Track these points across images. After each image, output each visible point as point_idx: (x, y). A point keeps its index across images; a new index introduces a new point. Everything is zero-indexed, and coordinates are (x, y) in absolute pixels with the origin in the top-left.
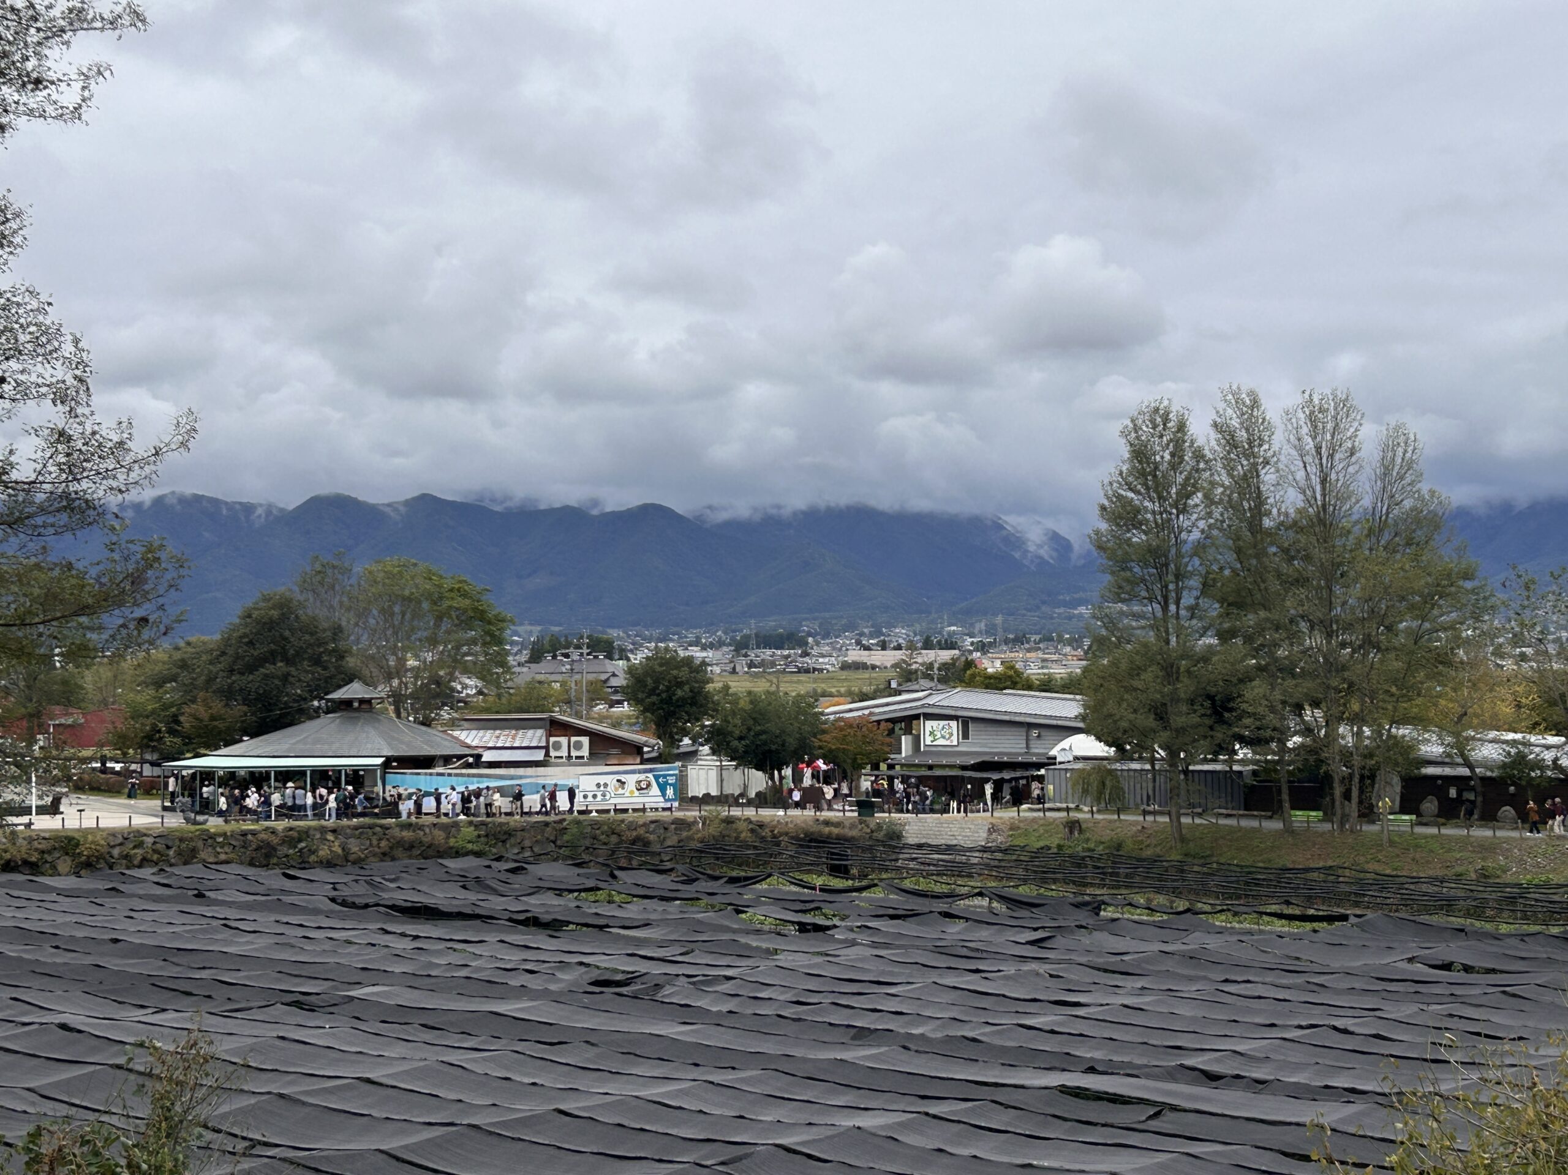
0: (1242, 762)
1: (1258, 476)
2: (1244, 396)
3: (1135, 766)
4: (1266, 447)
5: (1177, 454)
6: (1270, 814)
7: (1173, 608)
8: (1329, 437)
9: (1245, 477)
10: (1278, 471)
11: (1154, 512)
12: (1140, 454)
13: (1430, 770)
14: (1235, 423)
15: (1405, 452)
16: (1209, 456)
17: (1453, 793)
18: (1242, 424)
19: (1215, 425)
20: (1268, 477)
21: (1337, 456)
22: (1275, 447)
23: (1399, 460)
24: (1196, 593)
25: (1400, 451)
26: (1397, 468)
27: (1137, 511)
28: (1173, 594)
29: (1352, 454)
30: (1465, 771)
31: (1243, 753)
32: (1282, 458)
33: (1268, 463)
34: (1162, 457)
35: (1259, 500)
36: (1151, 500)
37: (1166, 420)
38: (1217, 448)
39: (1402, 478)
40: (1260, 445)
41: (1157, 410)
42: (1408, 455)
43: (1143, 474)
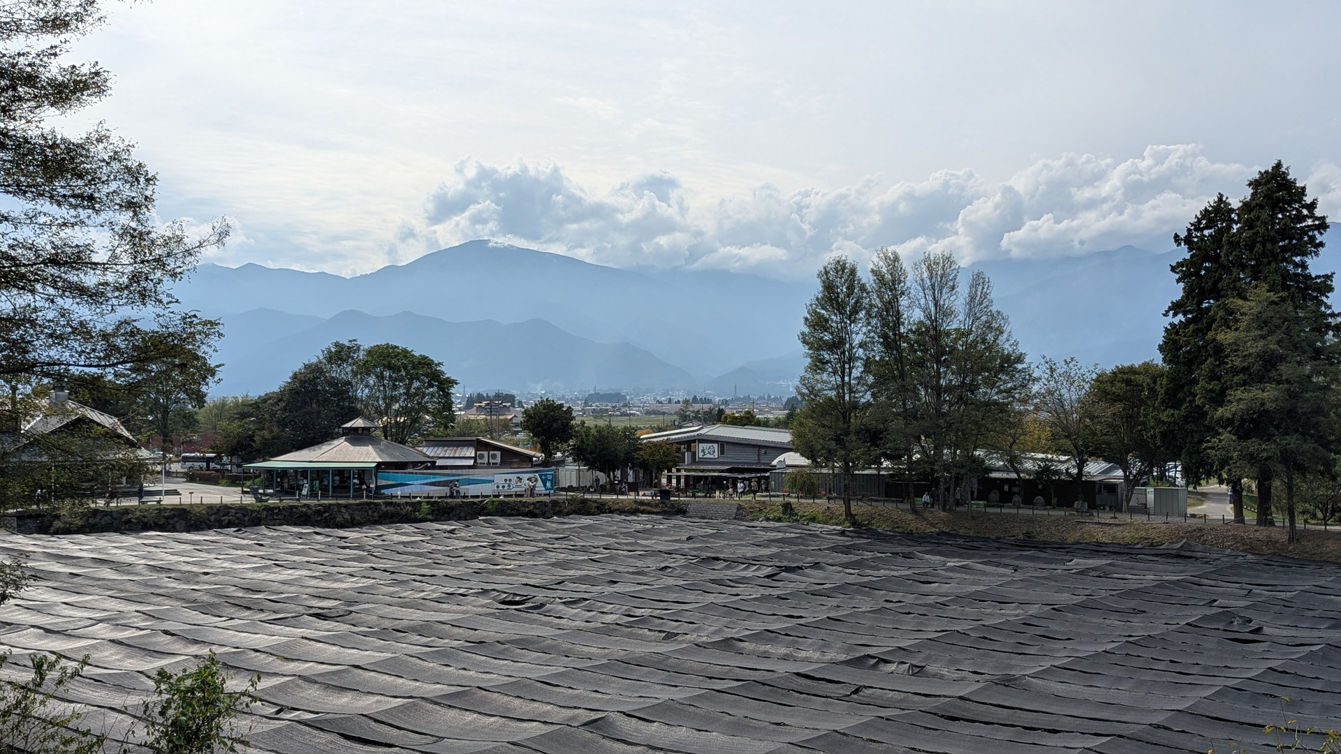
0: (886, 469)
1: (898, 301)
2: (890, 254)
3: (824, 471)
4: (902, 284)
5: (851, 288)
6: (901, 500)
7: (847, 379)
8: (939, 279)
9: (890, 302)
10: (910, 298)
11: (836, 322)
12: (829, 287)
13: (994, 475)
14: (884, 270)
15: (983, 288)
16: (869, 289)
17: (1006, 488)
18: (888, 271)
19: (873, 271)
20: (904, 302)
21: (944, 291)
22: (908, 284)
23: (979, 293)
24: (861, 369)
25: (980, 288)
26: (978, 298)
27: (827, 321)
28: (848, 370)
29: (953, 289)
30: (1014, 476)
31: (886, 464)
32: (912, 291)
33: (903, 294)
34: (842, 290)
35: (898, 315)
36: (836, 315)
37: (843, 269)
38: (874, 285)
39: (981, 304)
40: (899, 284)
41: (839, 262)
42: (985, 290)
43: (831, 300)
